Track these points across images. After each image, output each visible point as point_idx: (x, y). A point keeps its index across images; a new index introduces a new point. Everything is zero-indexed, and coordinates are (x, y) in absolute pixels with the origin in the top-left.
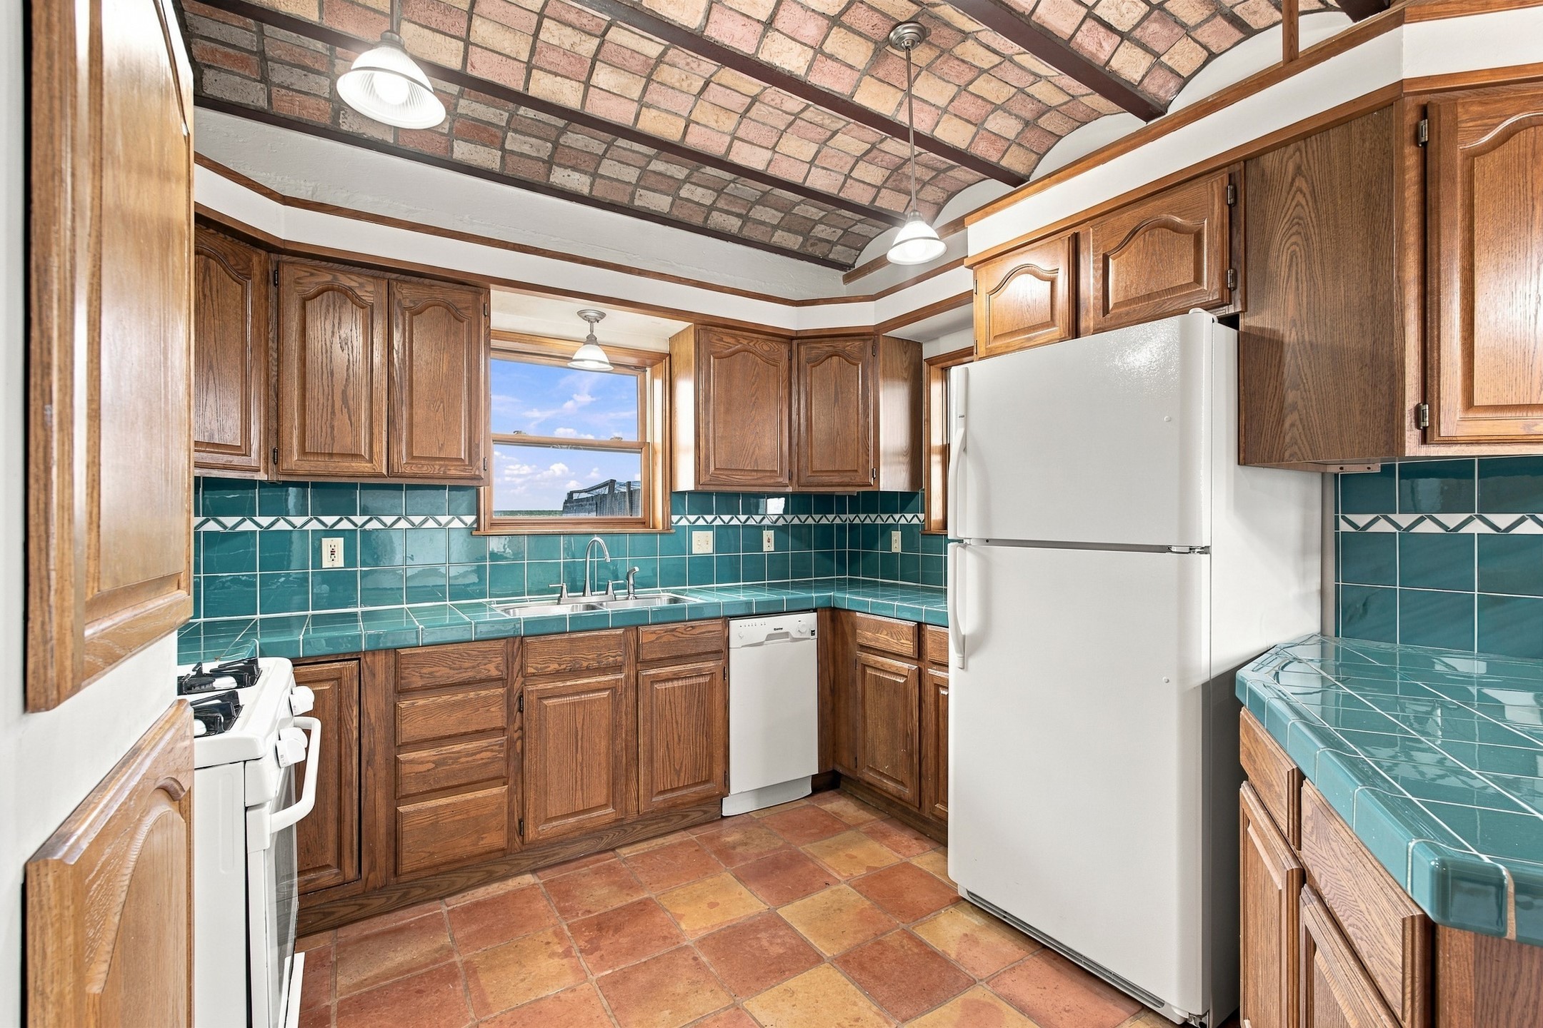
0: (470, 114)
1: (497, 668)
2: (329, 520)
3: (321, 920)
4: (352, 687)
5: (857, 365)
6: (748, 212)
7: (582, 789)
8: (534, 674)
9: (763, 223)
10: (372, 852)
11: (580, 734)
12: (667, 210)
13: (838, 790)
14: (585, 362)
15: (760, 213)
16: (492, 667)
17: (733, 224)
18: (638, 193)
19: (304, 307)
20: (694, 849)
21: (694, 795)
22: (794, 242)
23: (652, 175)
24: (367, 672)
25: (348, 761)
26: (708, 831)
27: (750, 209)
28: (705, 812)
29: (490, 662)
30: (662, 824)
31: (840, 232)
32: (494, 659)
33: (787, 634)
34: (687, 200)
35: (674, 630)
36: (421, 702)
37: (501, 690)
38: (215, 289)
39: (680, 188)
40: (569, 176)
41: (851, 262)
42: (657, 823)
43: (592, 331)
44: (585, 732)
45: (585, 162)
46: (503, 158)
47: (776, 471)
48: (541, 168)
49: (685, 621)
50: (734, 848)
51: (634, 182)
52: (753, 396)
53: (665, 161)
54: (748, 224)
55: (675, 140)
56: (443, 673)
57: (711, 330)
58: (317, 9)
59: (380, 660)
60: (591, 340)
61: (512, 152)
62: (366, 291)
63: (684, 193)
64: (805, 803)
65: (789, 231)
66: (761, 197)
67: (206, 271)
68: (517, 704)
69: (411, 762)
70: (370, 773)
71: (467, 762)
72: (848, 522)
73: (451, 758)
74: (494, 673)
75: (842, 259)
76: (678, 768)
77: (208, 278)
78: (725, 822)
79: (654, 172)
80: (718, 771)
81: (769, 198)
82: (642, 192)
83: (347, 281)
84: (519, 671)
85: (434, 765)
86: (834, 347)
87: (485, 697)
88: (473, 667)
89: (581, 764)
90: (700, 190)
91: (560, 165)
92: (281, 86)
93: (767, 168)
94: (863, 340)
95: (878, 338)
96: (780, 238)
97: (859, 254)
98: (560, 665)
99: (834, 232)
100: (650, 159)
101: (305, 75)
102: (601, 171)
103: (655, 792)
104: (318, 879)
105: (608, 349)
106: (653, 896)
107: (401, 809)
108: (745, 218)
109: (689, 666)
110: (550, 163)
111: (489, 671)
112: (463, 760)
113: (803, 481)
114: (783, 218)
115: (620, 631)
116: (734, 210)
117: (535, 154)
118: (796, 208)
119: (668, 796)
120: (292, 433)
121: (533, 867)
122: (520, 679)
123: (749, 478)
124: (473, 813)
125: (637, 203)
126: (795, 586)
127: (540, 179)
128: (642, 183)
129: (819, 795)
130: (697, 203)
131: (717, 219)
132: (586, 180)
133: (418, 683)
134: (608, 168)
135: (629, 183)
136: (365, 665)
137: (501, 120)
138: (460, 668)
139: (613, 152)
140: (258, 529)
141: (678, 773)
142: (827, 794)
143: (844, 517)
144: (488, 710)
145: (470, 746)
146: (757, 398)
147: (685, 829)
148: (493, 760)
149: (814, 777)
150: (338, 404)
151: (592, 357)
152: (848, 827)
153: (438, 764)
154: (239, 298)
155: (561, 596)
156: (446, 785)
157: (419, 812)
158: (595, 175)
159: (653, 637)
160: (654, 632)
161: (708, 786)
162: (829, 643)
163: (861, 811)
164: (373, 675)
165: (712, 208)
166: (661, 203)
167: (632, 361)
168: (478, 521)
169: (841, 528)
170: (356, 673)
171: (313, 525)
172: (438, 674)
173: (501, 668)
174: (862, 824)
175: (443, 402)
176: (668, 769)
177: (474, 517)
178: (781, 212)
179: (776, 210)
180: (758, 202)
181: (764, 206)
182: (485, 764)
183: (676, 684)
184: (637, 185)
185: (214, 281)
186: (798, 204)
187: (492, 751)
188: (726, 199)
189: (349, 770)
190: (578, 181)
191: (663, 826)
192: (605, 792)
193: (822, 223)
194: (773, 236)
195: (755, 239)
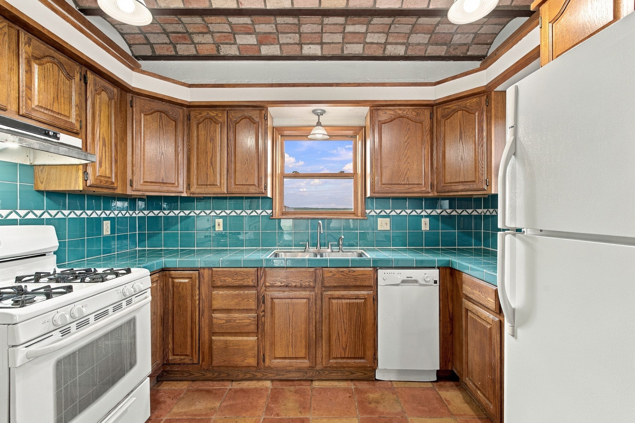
0: (261, 31)
1: (252, 281)
2: (218, 212)
3: (189, 376)
4: (196, 282)
5: (475, 114)
6: (408, 40)
7: (292, 346)
8: (269, 286)
9: (419, 44)
10: (203, 352)
11: (291, 319)
12: (361, 52)
13: (456, 383)
14: (316, 135)
15: (415, 39)
16: (250, 280)
17: (401, 50)
18: (344, 47)
19: (198, 127)
20: (349, 395)
21: (354, 364)
22: (442, 51)
23: (348, 34)
24: (201, 277)
25: (195, 313)
26: (364, 386)
27: (408, 38)
28: (366, 374)
29: (249, 278)
30: (340, 374)
31: (472, 36)
32: (251, 277)
33: (416, 281)
34: (372, 43)
35: (342, 271)
36: (221, 293)
37: (255, 292)
38: (164, 124)
39: (365, 38)
40: (310, 48)
41: (484, 54)
42: (337, 373)
43: (319, 120)
44: (294, 319)
45: (315, 38)
46: (280, 48)
47: (422, 184)
48: (297, 48)
49: (349, 267)
50: (370, 403)
51: (341, 42)
52: (406, 142)
53: (352, 24)
54: (409, 47)
55: (343, 7)
56: (229, 281)
57: (378, 110)
58: (182, 2)
59: (206, 271)
60: (319, 124)
61: (284, 44)
62: (219, 117)
63: (368, 40)
64: (430, 385)
65: (437, 44)
66: (413, 28)
67: (160, 118)
68: (261, 300)
69: (217, 318)
70: (203, 319)
71: (239, 323)
72: (483, 214)
73: (233, 320)
74: (251, 283)
75: (476, 53)
76: (344, 347)
77: (161, 120)
78: (377, 383)
79: (349, 33)
80: (369, 353)
81: (417, 27)
82: (348, 46)
83: (212, 114)
84: (263, 284)
85: (225, 321)
86: (459, 105)
87: (247, 294)
88: (242, 280)
89: (292, 334)
90: (376, 35)
91: (305, 44)
92: (198, 44)
93: (402, 5)
94: (479, 97)
95: (491, 94)
96: (432, 50)
97: (490, 47)
98: (281, 283)
99: (468, 37)
100: (344, 25)
101: (203, 36)
102: (324, 41)
103: (331, 357)
104: (184, 359)
105: (327, 128)
106: (311, 418)
107: (214, 338)
108: (407, 45)
109: (352, 293)
110: (300, 44)
111: (249, 282)
112: (237, 321)
113: (439, 189)
114: (430, 38)
115: (312, 270)
116: (399, 41)
117: (293, 42)
118: (437, 28)
119: (339, 361)
120: (194, 177)
121: (273, 378)
122: (264, 288)
123: (403, 188)
124: (241, 347)
125: (346, 52)
126: (428, 251)
127: (297, 53)
128: (345, 41)
129: (442, 383)
130: (377, 43)
131: (391, 50)
132: (318, 47)
133: (219, 284)
134: (326, 38)
135: (339, 43)
136: (201, 274)
137: (273, 29)
138: (236, 279)
139: (326, 29)
140: (195, 215)
141: (345, 350)
142: (448, 384)
143: (479, 211)
144: (248, 300)
145: (241, 316)
146: (408, 143)
147: (352, 380)
148: (250, 324)
149: (437, 371)
150: (209, 164)
151: (319, 133)
152: (451, 414)
153: (227, 321)
154: (174, 127)
155: (306, 248)
156: (230, 331)
157: (220, 341)
158: (322, 44)
159: (331, 274)
160: (331, 272)
161: (363, 361)
162: (449, 290)
163: (466, 405)
164: (204, 278)
165: (386, 43)
166: (357, 49)
167: (350, 133)
168: (272, 212)
169: (478, 217)
170: (197, 276)
171: (213, 214)
172: (227, 281)
173: (254, 281)
174: (461, 415)
175: (247, 160)
176: (339, 346)
177: (271, 211)
178: (428, 34)
179: (425, 33)
180: (411, 32)
181: (417, 34)
182: (247, 325)
183: (344, 301)
184: (343, 43)
185: (164, 121)
186: (437, 25)
187: (250, 319)
188: (393, 36)
189: (195, 317)
190: (315, 50)
191: (339, 375)
192: (304, 351)
193: (457, 34)
194: (426, 50)
195: (415, 55)
